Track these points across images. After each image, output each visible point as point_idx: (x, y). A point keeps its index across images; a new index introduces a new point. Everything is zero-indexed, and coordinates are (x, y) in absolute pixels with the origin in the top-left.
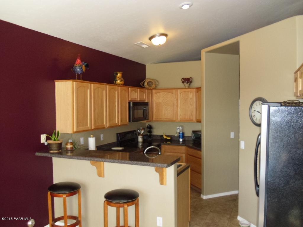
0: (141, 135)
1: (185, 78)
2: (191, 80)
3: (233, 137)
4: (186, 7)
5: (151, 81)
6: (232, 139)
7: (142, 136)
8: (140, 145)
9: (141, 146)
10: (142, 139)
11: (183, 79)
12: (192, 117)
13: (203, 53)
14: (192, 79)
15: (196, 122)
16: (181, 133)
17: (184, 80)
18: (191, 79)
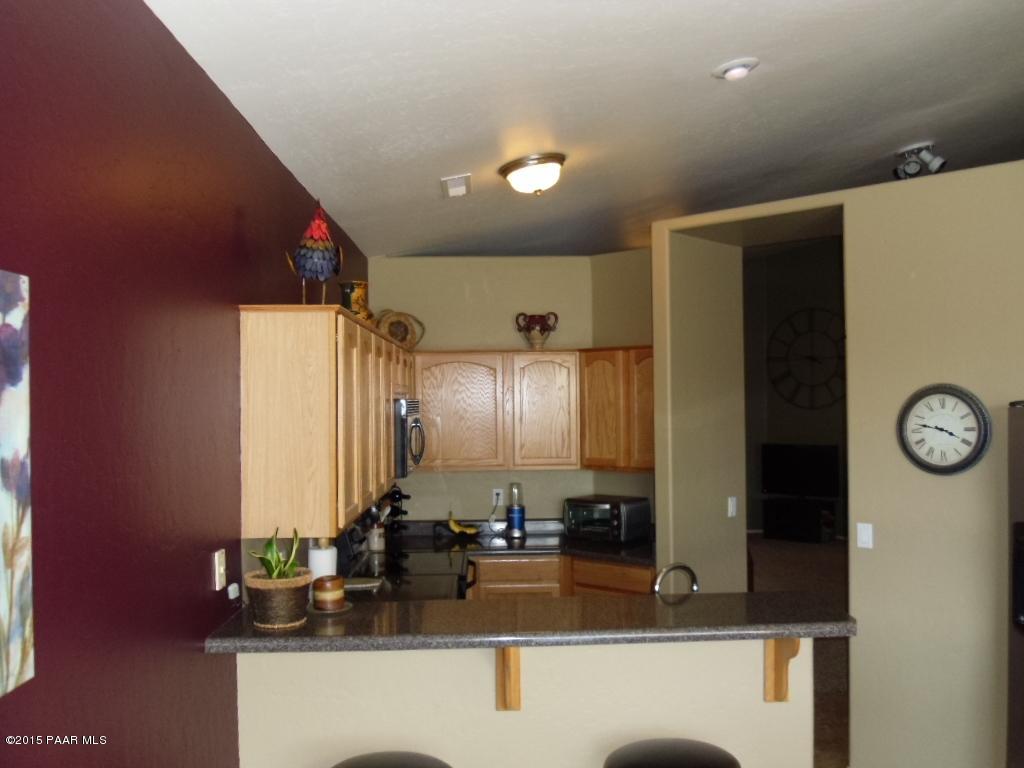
0: (380, 526)
1: (530, 312)
2: (551, 322)
3: (734, 514)
4: (737, 73)
5: (402, 319)
6: (732, 518)
7: (382, 530)
8: (376, 562)
9: (380, 565)
10: (382, 540)
11: (521, 318)
12: (565, 450)
13: (662, 233)
14: (556, 317)
15: (579, 467)
16: (516, 508)
17: (524, 320)
18: (552, 318)
